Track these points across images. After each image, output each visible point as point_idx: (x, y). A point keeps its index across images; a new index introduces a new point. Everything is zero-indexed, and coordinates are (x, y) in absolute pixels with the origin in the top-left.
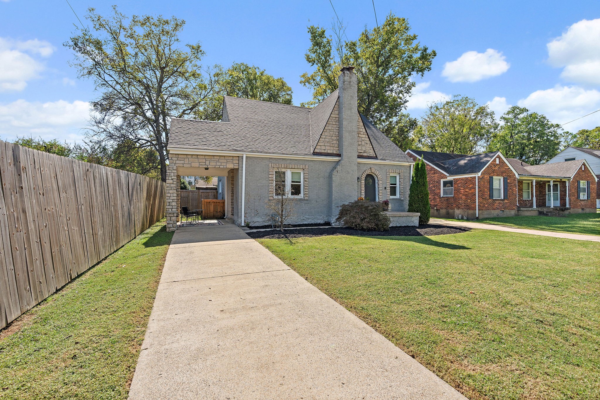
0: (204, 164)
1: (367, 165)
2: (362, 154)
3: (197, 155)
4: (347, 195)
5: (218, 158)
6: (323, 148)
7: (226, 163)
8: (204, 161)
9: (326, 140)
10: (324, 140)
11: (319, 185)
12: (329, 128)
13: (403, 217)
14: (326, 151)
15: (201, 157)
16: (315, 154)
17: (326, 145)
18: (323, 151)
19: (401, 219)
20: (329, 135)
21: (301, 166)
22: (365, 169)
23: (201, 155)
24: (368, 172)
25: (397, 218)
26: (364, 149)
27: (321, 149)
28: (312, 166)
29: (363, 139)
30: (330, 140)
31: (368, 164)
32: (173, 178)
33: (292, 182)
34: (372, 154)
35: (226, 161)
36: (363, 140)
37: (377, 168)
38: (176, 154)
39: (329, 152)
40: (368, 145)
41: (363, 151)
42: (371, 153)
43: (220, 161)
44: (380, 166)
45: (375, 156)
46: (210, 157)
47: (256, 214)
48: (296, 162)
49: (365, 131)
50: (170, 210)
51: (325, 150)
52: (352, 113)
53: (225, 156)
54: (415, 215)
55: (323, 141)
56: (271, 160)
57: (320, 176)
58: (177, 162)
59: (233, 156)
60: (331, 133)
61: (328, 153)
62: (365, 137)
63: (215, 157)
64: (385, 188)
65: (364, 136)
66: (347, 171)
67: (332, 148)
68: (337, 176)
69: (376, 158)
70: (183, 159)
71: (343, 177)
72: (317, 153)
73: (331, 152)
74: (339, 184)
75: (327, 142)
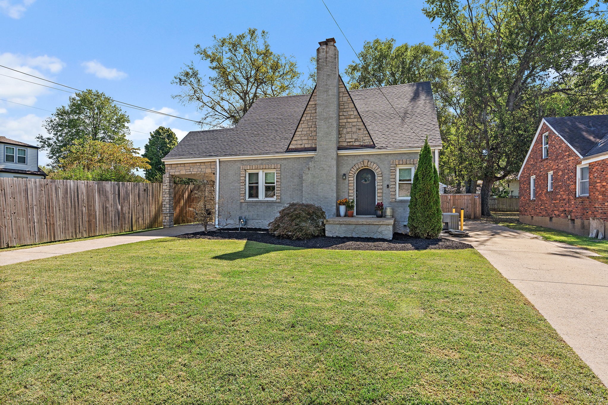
0: (189, 171)
1: (359, 158)
2: (351, 144)
3: (184, 164)
4: (321, 196)
5: (199, 164)
6: (299, 142)
7: (206, 168)
8: (189, 168)
9: (303, 133)
10: (300, 133)
11: (293, 185)
12: (307, 118)
13: (364, 225)
14: (302, 146)
15: (187, 165)
16: (288, 150)
17: (303, 138)
18: (299, 146)
19: (359, 227)
20: (307, 127)
21: (273, 165)
22: (354, 162)
23: (187, 163)
24: (361, 166)
25: (353, 227)
26: (355, 136)
27: (297, 144)
28: (285, 165)
29: (354, 124)
30: (308, 132)
31: (360, 155)
32: (167, 184)
33: (266, 183)
34: (368, 141)
35: (205, 167)
36: (354, 126)
37: (374, 160)
38: (170, 164)
39: (306, 146)
40: (362, 131)
41: (353, 140)
42: (365, 141)
43: (201, 167)
44: (379, 157)
45: (372, 143)
46: (193, 165)
47: (229, 216)
48: (268, 161)
49: (357, 114)
50: (165, 211)
51: (301, 144)
52: (329, 95)
53: (205, 162)
54: (384, 223)
55: (300, 135)
56: (243, 162)
57: (294, 175)
58: (171, 171)
59: (211, 162)
60: (309, 123)
61: (305, 148)
62: (357, 122)
63: (197, 164)
64: (388, 185)
65: (356, 120)
66: (322, 167)
67: (310, 142)
68: (308, 174)
69: (373, 147)
70: (174, 168)
71: (316, 175)
72: (292, 149)
73: (309, 146)
74: (311, 183)
75: (303, 135)
